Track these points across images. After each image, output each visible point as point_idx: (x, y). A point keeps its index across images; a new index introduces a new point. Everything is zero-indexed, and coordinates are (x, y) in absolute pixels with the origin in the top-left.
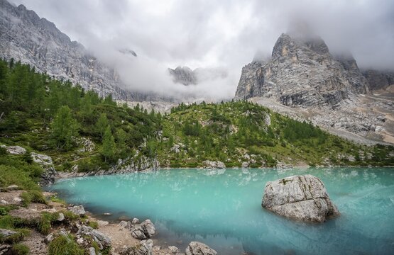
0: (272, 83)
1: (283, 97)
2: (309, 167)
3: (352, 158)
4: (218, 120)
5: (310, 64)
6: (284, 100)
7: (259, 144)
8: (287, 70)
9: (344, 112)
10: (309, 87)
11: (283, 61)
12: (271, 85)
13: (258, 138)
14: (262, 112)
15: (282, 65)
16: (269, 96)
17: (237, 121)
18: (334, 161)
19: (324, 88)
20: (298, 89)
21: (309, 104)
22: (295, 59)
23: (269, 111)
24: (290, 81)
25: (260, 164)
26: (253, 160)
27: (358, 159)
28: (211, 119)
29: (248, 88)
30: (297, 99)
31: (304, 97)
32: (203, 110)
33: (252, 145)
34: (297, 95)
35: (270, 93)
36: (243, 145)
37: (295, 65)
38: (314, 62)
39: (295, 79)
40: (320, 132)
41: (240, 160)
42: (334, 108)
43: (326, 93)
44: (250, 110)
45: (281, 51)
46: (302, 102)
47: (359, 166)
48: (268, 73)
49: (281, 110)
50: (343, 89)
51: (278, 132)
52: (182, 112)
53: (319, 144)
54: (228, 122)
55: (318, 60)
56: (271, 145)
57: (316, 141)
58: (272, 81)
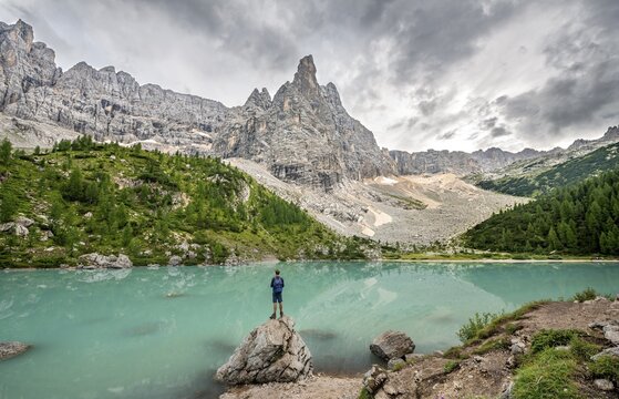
0: (266, 144)
1: (275, 166)
2: (278, 261)
3: (326, 251)
4: (153, 180)
5: (312, 132)
6: (276, 169)
7: (218, 227)
8: (286, 132)
9: (336, 197)
10: (306, 160)
11: (282, 118)
12: (262, 146)
13: (220, 219)
14: (239, 181)
15: (280, 122)
16: (259, 161)
17: (193, 187)
18: (308, 254)
19: (321, 166)
20: (295, 160)
21: (303, 181)
22: (297, 120)
23: (251, 181)
24: (287, 147)
25: (201, 260)
26: (191, 253)
27: (331, 252)
28: (141, 178)
29: (232, 142)
30: (291, 173)
31: (299, 171)
32: (131, 160)
33: (206, 228)
34: (292, 168)
35: (260, 156)
36: (190, 227)
37: (295, 127)
38: (316, 130)
39: (293, 145)
40: (304, 217)
41: (168, 253)
42: (326, 191)
43: (322, 171)
44: (221, 174)
45: (282, 104)
46: (296, 177)
47: (329, 261)
48: (262, 129)
49: (269, 183)
50: (338, 171)
51: (254, 213)
52: (79, 153)
53: (300, 232)
54: (175, 187)
55: (320, 130)
56: (235, 230)
57: (296, 228)
58: (266, 140)
